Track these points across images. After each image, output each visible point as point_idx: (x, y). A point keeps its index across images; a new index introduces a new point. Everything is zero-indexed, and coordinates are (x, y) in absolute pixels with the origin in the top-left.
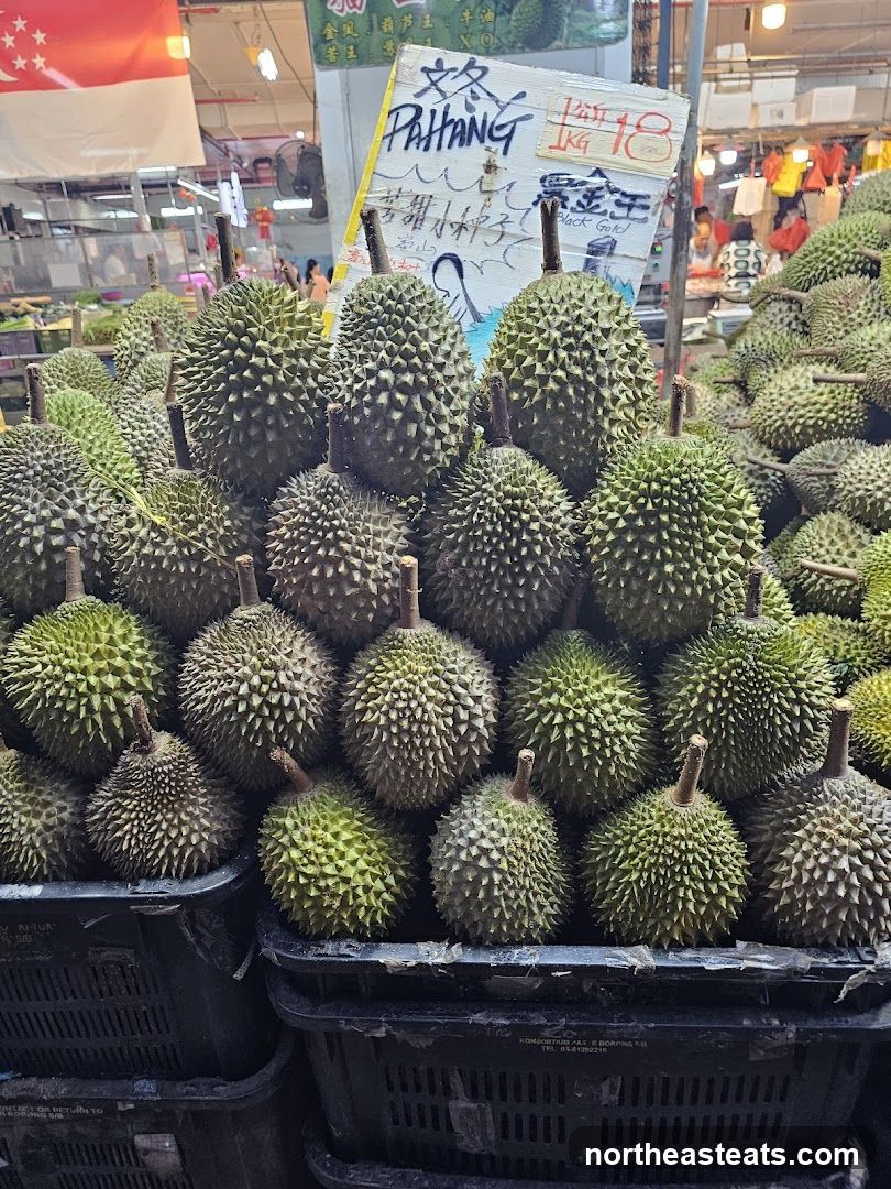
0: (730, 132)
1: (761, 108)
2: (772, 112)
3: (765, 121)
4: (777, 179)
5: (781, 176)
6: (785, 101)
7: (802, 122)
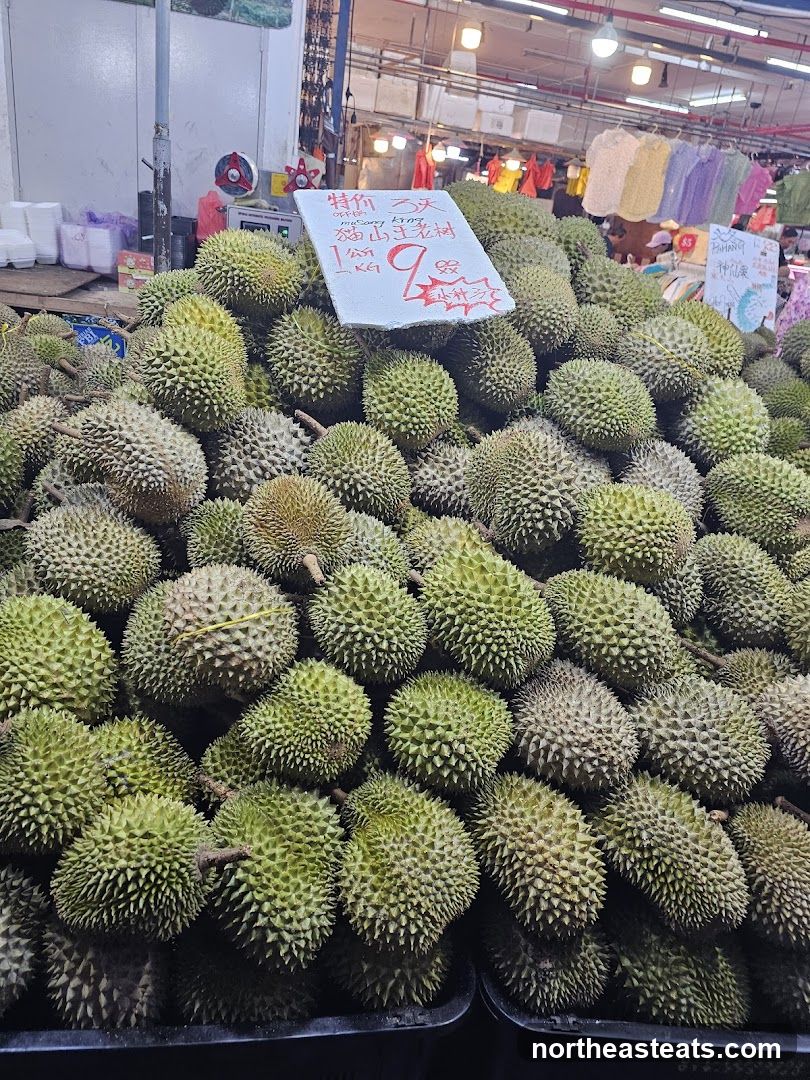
0: (457, 131)
1: (484, 114)
2: (493, 120)
3: (487, 128)
4: (497, 180)
5: (500, 179)
6: (505, 114)
7: (518, 136)
